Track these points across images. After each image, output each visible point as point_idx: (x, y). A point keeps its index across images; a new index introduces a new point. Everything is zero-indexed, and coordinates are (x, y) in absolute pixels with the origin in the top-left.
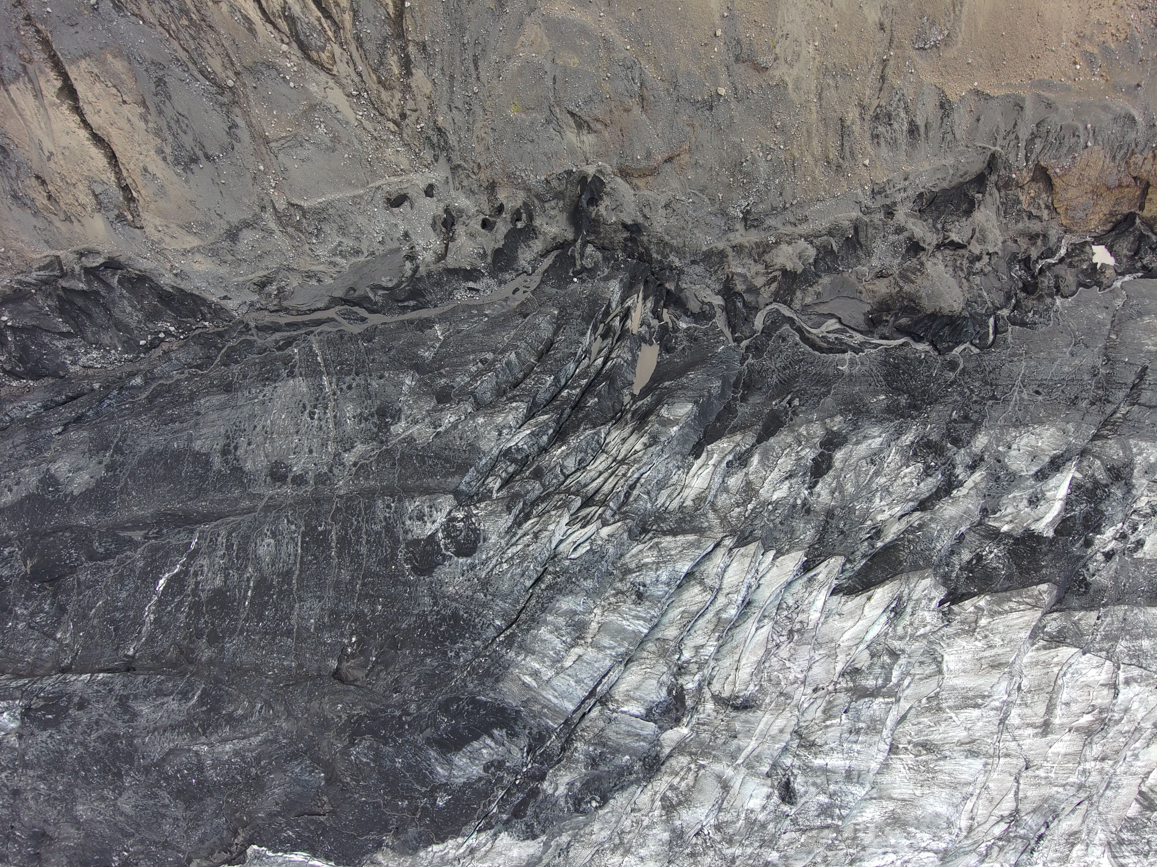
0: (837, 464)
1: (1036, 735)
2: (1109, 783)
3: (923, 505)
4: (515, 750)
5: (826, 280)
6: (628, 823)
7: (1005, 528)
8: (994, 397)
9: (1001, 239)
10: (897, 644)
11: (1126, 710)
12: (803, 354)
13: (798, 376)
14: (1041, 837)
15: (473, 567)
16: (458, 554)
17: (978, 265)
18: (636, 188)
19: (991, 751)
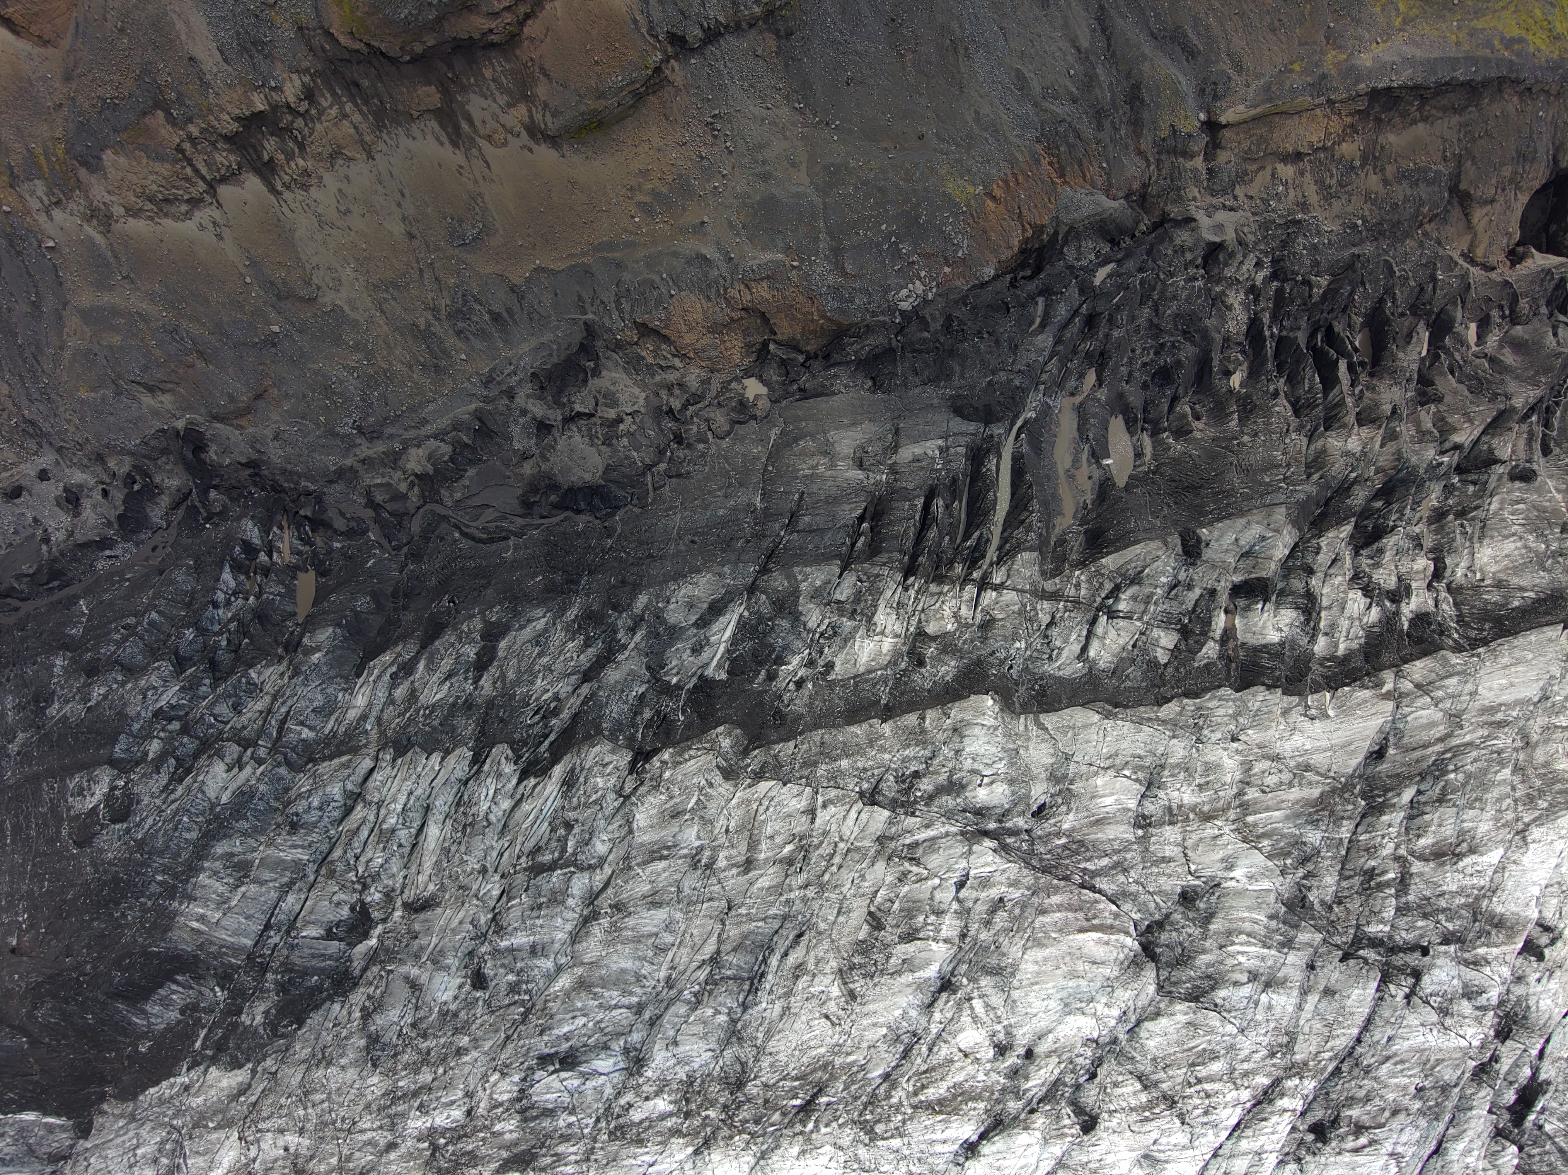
0: (501, 654)
1: (738, 874)
2: (840, 909)
3: (589, 675)
4: (206, 991)
5: (471, 472)
6: (330, 1038)
7: (674, 680)
8: (650, 556)
9: (643, 395)
10: (572, 815)
11: (825, 834)
12: (460, 550)
13: (454, 574)
14: (762, 975)
15: (128, 831)
16: (114, 821)
17: (622, 426)
18: (240, 427)
19: (694, 898)
